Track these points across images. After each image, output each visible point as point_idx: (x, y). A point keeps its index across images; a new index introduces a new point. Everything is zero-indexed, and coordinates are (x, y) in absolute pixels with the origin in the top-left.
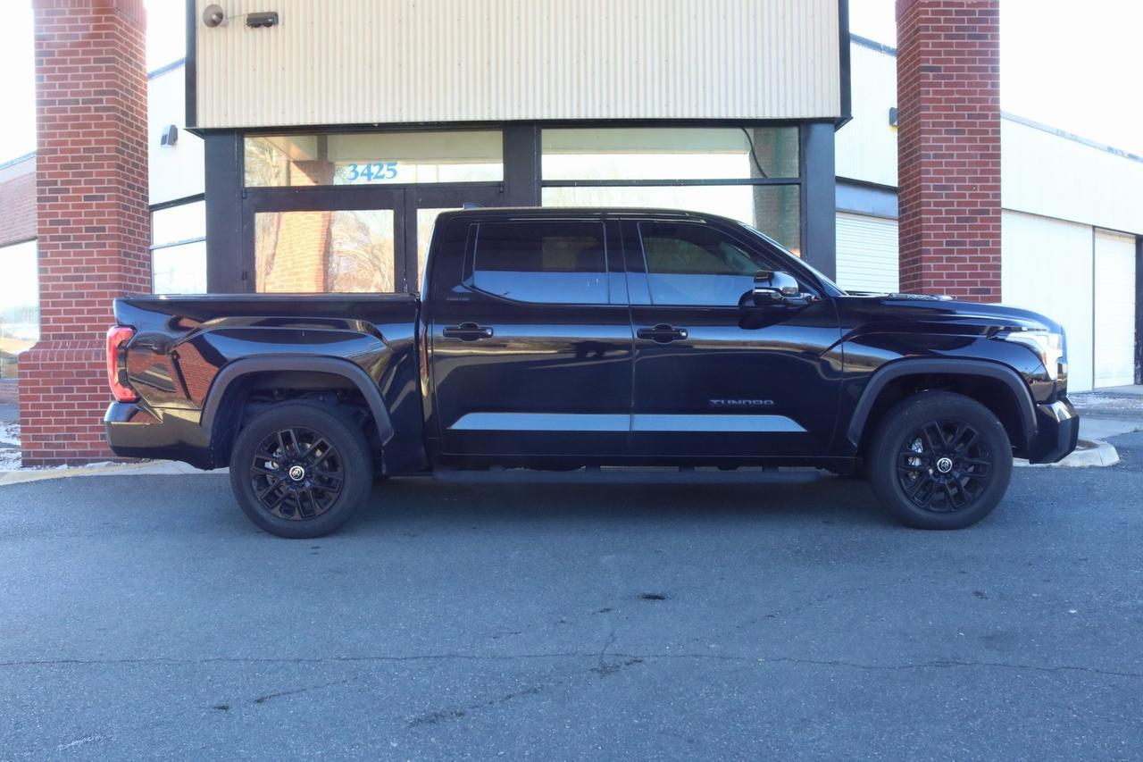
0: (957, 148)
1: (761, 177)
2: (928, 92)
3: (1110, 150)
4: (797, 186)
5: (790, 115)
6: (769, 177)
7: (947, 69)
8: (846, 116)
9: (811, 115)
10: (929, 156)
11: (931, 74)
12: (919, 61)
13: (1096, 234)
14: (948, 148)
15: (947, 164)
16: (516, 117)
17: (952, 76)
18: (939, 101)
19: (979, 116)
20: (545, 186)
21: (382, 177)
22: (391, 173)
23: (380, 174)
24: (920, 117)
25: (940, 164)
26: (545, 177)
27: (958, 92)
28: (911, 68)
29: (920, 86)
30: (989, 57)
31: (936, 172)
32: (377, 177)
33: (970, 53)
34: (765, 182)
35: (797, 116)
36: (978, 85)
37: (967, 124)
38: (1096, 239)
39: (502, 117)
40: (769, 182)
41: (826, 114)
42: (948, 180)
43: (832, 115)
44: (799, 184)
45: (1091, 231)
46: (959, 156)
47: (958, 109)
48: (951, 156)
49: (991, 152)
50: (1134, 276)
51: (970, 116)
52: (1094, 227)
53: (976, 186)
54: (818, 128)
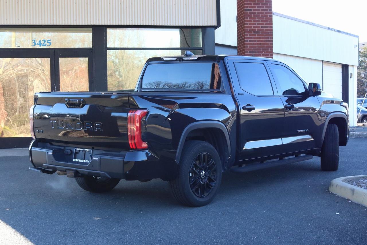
0: (258, 38)
1: (188, 47)
2: (247, 18)
3: (329, 29)
4: (201, 51)
5: (198, 25)
6: (191, 47)
7: (254, 10)
8: (219, 25)
9: (206, 25)
10: (247, 41)
11: (248, 12)
12: (244, 7)
13: (324, 64)
14: (254, 38)
15: (254, 44)
16: (97, 24)
17: (256, 12)
18: (251, 21)
19: (265, 27)
20: (108, 50)
21: (45, 45)
22: (49, 44)
23: (44, 44)
24: (244, 27)
25: (252, 44)
26: (108, 46)
27: (258, 18)
28: (241, 9)
29: (244, 16)
30: (269, 6)
31: (250, 47)
32: (43, 45)
33: (262, 4)
34: (189, 49)
35: (201, 25)
36: (265, 16)
37: (261, 30)
38: (324, 66)
39: (92, 24)
40: (191, 49)
41: (211, 25)
42: (254, 49)
43: (214, 25)
44: (202, 50)
45: (321, 62)
46: (258, 41)
47: (258, 24)
48: (256, 41)
49: (269, 40)
50: (341, 81)
51: (262, 27)
52: (323, 61)
53: (264, 52)
54: (208, 29)
